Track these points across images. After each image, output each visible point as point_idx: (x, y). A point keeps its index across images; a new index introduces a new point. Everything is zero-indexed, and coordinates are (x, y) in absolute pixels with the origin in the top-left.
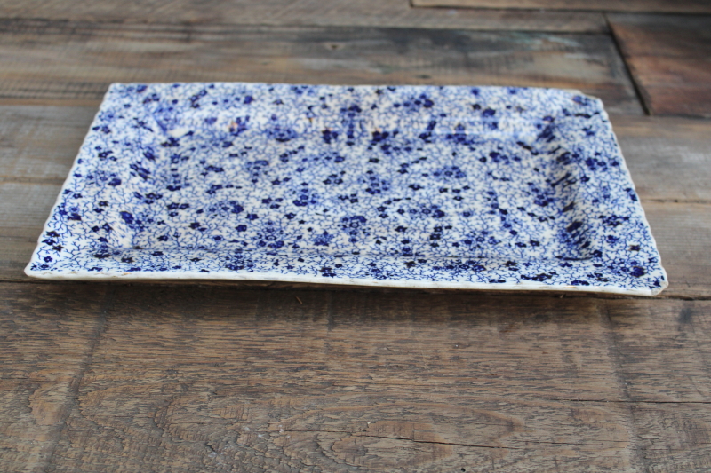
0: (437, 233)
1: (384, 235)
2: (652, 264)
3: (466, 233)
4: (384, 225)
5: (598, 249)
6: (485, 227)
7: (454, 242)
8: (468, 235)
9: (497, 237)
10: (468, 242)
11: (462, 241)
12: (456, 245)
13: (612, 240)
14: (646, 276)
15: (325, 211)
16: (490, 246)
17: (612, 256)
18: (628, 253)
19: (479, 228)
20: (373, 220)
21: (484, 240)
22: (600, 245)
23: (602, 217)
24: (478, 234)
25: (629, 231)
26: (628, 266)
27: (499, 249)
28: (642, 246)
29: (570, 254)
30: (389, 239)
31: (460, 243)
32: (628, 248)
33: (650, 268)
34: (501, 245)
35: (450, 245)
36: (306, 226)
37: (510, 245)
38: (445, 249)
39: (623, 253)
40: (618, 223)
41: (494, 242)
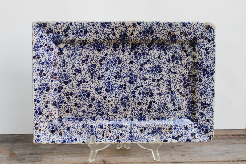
0: (150, 105)
1: (134, 107)
2: (211, 129)
3: (159, 105)
4: (134, 101)
5: (197, 118)
6: (165, 101)
7: (155, 109)
8: (159, 106)
9: (169, 107)
10: (159, 109)
11: (157, 109)
12: (156, 111)
13: (202, 115)
14: (208, 134)
15: (116, 94)
16: (166, 111)
17: (201, 122)
18: (206, 122)
19: (164, 102)
20: (131, 99)
21: (164, 108)
22: (198, 116)
23: (202, 102)
24: (163, 105)
25: (208, 112)
26: (204, 128)
27: (168, 112)
28: (210, 120)
29: (189, 114)
30: (136, 108)
31: (157, 110)
32: (206, 120)
33: (210, 131)
34: (169, 110)
35: (154, 111)
36: (110, 103)
37: (172, 110)
38: (152, 113)
39: (204, 122)
40: (206, 107)
41: (167, 109)
